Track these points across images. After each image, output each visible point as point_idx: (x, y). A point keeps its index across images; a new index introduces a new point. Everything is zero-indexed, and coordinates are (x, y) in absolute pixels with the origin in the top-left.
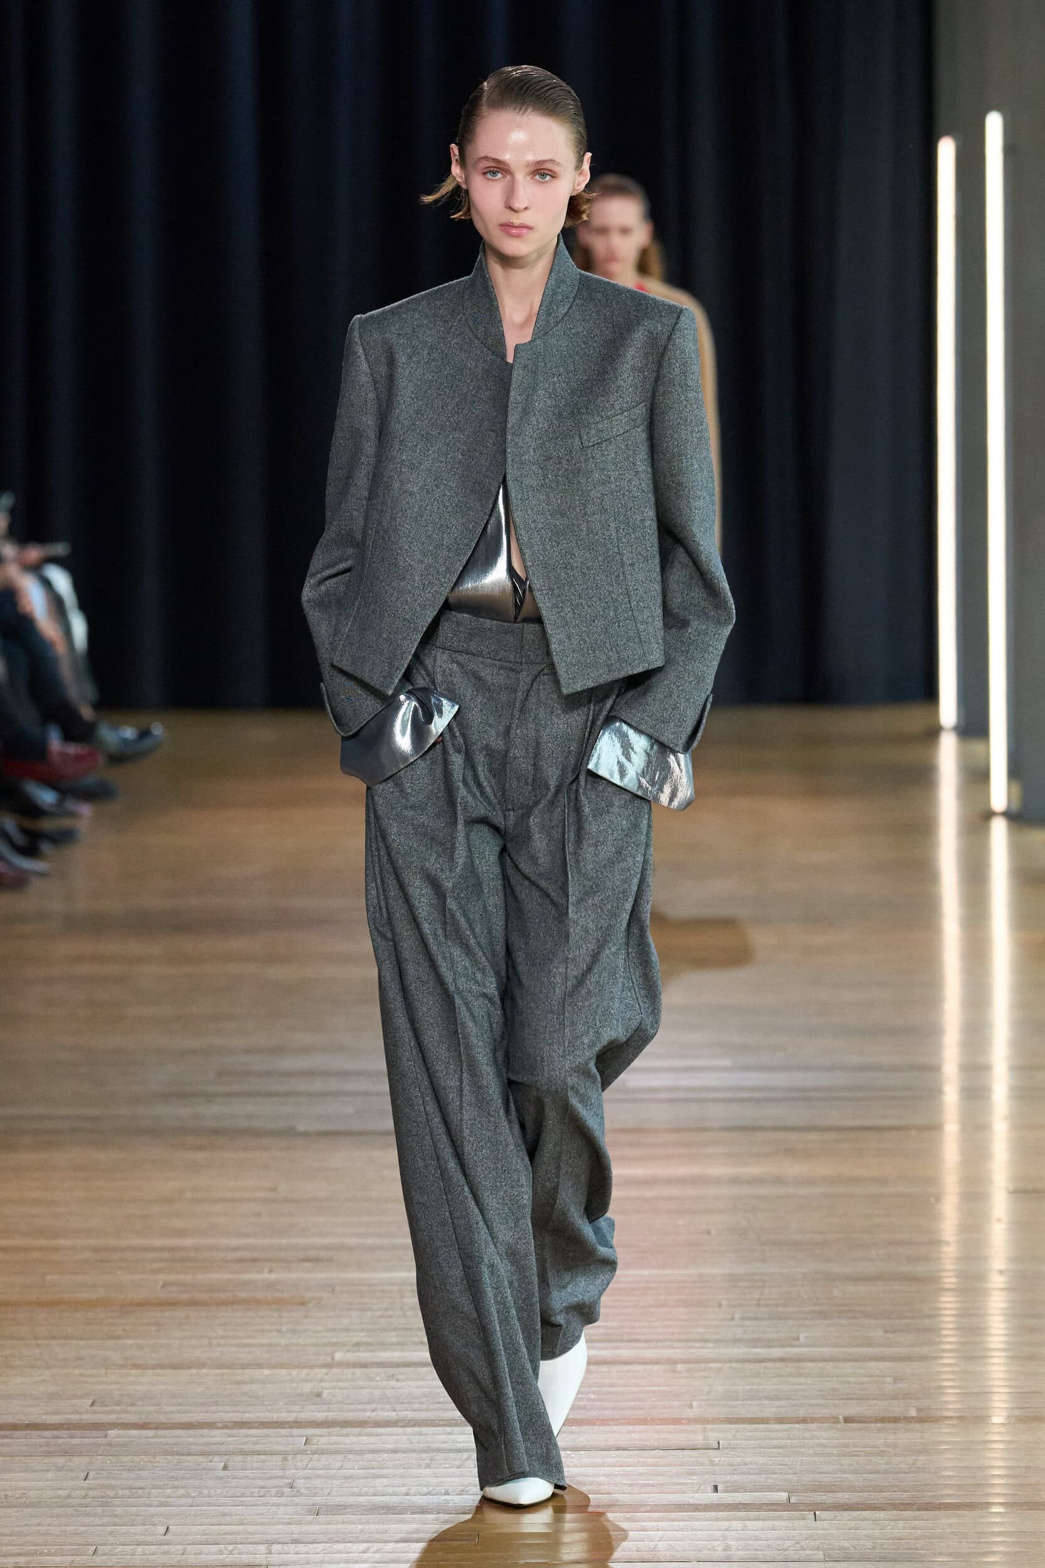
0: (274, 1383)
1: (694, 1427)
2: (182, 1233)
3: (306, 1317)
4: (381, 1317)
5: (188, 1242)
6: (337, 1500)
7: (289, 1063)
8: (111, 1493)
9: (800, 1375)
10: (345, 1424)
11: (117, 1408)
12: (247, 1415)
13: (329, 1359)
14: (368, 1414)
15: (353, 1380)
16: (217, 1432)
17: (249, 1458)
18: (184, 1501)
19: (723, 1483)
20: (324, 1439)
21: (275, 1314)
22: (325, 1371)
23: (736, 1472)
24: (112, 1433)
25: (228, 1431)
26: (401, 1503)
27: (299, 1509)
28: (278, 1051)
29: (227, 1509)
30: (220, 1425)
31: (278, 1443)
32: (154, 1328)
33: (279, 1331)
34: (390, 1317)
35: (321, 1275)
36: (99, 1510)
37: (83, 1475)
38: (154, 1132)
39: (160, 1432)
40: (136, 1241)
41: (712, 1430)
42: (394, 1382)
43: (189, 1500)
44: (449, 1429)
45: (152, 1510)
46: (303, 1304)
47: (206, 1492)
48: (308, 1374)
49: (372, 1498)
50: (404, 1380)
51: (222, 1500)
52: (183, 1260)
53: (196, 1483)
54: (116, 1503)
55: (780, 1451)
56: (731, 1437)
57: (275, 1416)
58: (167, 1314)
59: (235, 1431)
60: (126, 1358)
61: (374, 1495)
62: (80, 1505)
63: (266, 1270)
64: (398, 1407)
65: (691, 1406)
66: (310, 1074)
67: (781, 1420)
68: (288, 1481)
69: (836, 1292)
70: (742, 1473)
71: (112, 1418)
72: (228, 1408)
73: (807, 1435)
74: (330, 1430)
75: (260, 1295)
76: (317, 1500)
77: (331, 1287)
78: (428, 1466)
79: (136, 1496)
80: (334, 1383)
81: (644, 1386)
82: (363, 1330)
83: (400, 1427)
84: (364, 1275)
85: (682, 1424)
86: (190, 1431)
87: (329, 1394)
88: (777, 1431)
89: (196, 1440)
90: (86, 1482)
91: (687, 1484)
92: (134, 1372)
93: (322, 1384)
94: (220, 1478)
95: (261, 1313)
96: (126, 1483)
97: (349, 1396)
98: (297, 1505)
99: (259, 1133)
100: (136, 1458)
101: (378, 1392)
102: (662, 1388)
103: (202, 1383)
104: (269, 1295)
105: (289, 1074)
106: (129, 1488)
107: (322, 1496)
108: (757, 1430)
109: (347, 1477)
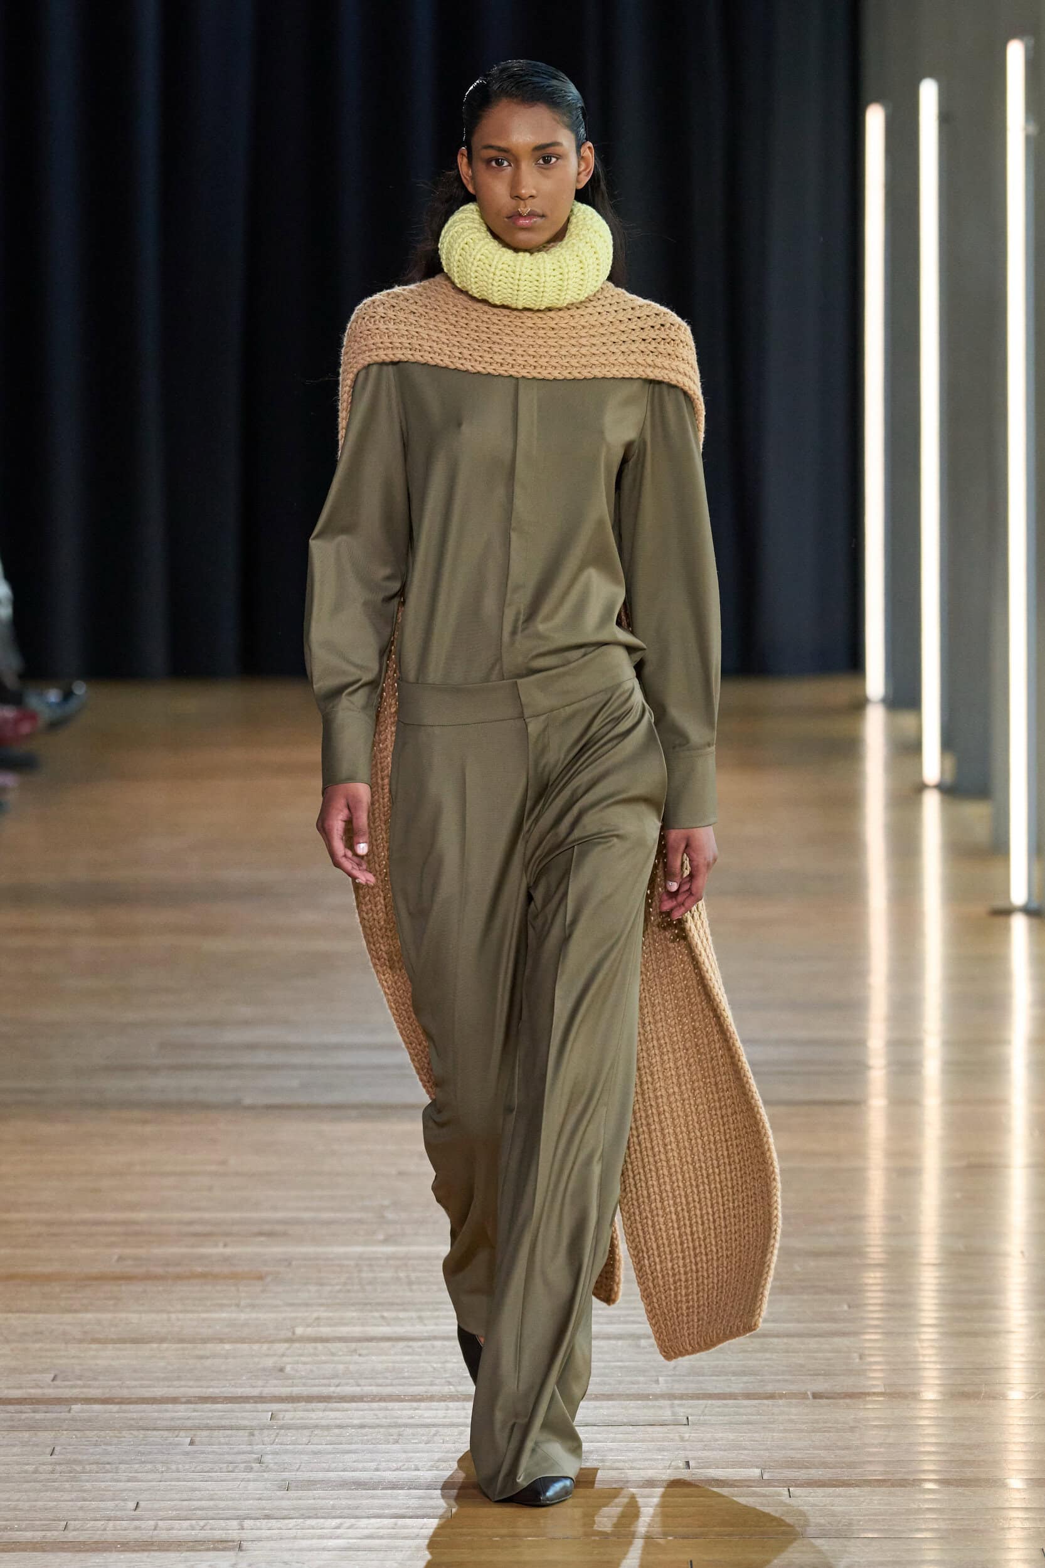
0: (234, 1357)
1: (662, 1402)
2: (132, 1207)
3: (263, 1291)
4: (340, 1291)
5: (142, 1216)
6: (306, 1475)
7: (231, 1036)
8: (78, 1468)
9: (765, 1351)
10: (310, 1399)
11: (79, 1382)
12: (211, 1390)
13: (289, 1334)
14: (332, 1389)
15: (316, 1355)
16: (183, 1407)
17: (216, 1433)
18: (150, 1476)
19: (694, 1459)
20: (290, 1414)
21: (233, 1288)
22: (286, 1345)
23: (706, 1448)
24: (76, 1408)
25: (192, 1406)
26: (371, 1479)
27: (269, 1485)
28: (218, 1024)
29: (197, 1484)
30: (184, 1400)
31: (243, 1418)
32: (112, 1302)
33: (238, 1305)
34: (349, 1291)
35: (277, 1250)
36: (67, 1485)
37: (49, 1450)
38: (101, 1105)
39: (124, 1407)
40: (88, 1215)
41: (679, 1405)
42: (357, 1357)
43: (158, 1476)
44: (415, 1404)
45: (121, 1485)
46: (261, 1278)
47: (174, 1467)
48: (269, 1349)
49: (342, 1473)
50: (367, 1355)
51: (191, 1475)
52: (136, 1234)
53: (160, 1457)
54: (83, 1478)
55: (750, 1427)
56: (700, 1412)
57: (239, 1391)
58: (123, 1288)
59: (199, 1406)
60: (85, 1333)
61: (344, 1470)
62: (48, 1480)
63: (221, 1244)
64: (362, 1382)
65: (657, 1382)
66: (252, 1047)
67: (748, 1396)
68: (256, 1456)
69: (798, 1268)
70: (712, 1450)
71: (75, 1392)
72: (191, 1383)
73: (776, 1410)
74: (295, 1405)
75: (216, 1269)
76: (286, 1475)
77: (288, 1261)
78: (397, 1442)
79: (104, 1471)
80: (297, 1358)
81: (609, 1361)
82: (322, 1305)
83: (365, 1402)
84: (320, 1250)
85: (650, 1400)
86: (154, 1406)
87: (293, 1369)
88: (745, 1407)
89: (161, 1415)
90: (52, 1457)
91: (658, 1459)
92: (94, 1346)
93: (285, 1359)
94: (187, 1453)
95: (219, 1288)
96: (92, 1458)
97: (312, 1371)
98: (266, 1480)
99: (205, 1106)
100: (102, 1433)
101: (341, 1367)
102: (627, 1364)
103: (163, 1358)
104: (226, 1270)
105: (231, 1047)
106: (97, 1463)
107: (290, 1471)
108: (726, 1406)
109: (315, 1453)
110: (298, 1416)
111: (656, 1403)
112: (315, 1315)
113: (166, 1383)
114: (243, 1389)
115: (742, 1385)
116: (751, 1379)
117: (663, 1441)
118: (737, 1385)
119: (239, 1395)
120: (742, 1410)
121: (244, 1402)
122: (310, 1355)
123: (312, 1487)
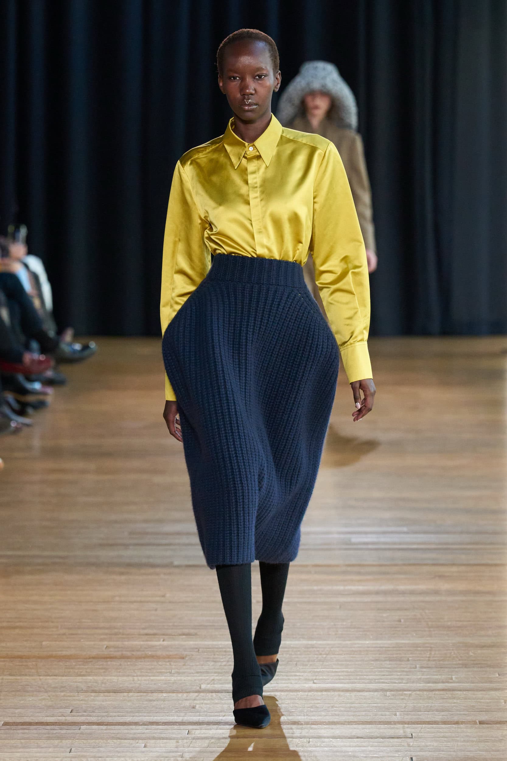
0: (169, 701)
1: (398, 726)
2: (113, 619)
3: (184, 665)
4: (225, 665)
5: (119, 624)
7: (168, 528)
8: (84, 759)
9: (454, 698)
10: (209, 723)
11: (85, 714)
12: (156, 718)
13: (198, 688)
14: (221, 718)
15: (212, 699)
16: (140, 727)
17: (158, 741)
19: (416, 756)
20: (198, 731)
21: (168, 664)
22: (196, 694)
23: (422, 750)
24: (83, 727)
25: (145, 727)
28: (160, 521)
30: (141, 723)
31: (173, 733)
32: (103, 671)
33: (170, 673)
35: (191, 643)
37: (69, 750)
38: (97, 565)
39: (109, 727)
40: (90, 624)
41: (407, 727)
46: (183, 658)
47: (136, 759)
48: (187, 696)
52: (116, 634)
53: (128, 754)
55: (445, 739)
56: (418, 731)
57: (171, 719)
58: (109, 663)
59: (149, 727)
60: (88, 687)
63: (162, 640)
65: (396, 715)
66: (179, 534)
67: (445, 723)
68: (180, 754)
69: (471, 654)
70: (425, 751)
71: (83, 719)
72: (145, 714)
73: (459, 730)
74: (201, 726)
75: (159, 653)
77: (198, 649)
80: (202, 701)
81: (370, 704)
82: (215, 673)
84: (215, 643)
85: (391, 724)
86: (125, 727)
87: (200, 707)
88: (443, 728)
89: (129, 731)
90: (70, 754)
91: (396, 756)
92: (93, 694)
93: (195, 702)
94: (143, 752)
95: (160, 663)
96: (92, 754)
97: (210, 708)
99: (154, 566)
100: (97, 741)
101: (225, 706)
102: (379, 705)
103: (130, 701)
104: (164, 653)
105: (167, 534)
106: (94, 757)
108: (432, 728)
109: (211, 752)
110: (202, 732)
111: (394, 726)
112: (212, 678)
113: (132, 714)
114: (173, 718)
115: (441, 717)
116: (446, 713)
117: (399, 747)
118: (438, 717)
119: (171, 721)
120: (441, 730)
121: (174, 725)
122: (209, 699)
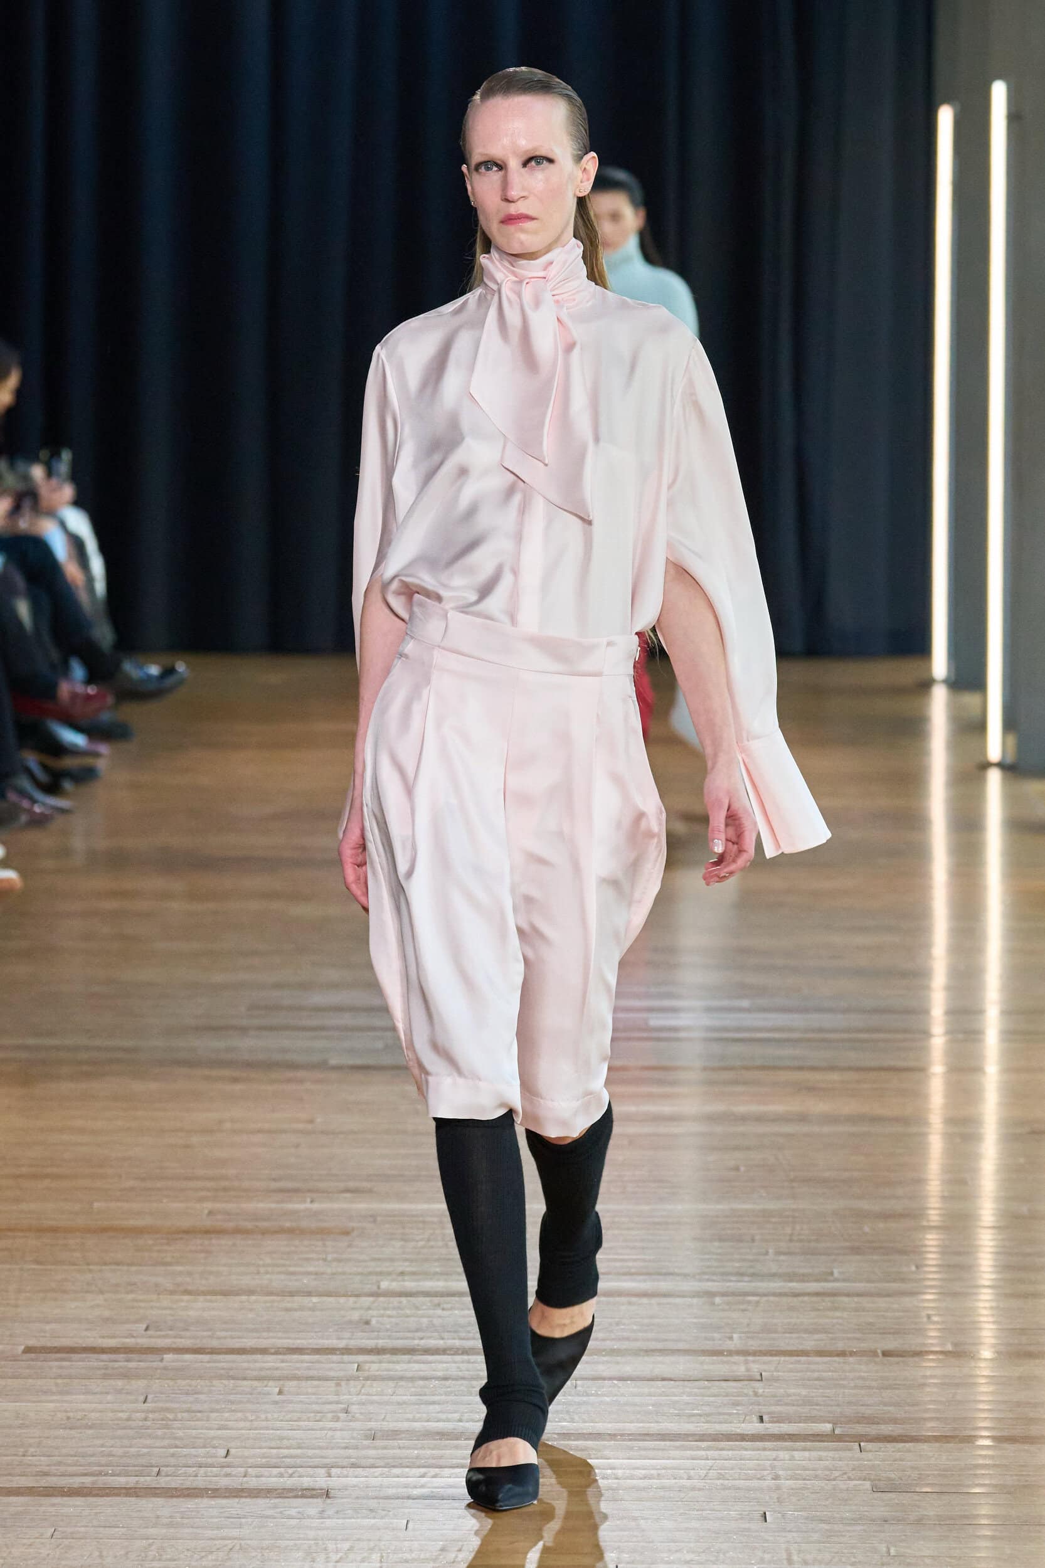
0: (322, 1310)
1: (736, 1358)
2: (223, 1163)
3: (350, 1246)
4: (423, 1247)
5: (231, 1172)
6: (392, 1426)
7: (318, 998)
8: (170, 1416)
9: (836, 1309)
10: (395, 1351)
11: (170, 1332)
12: (299, 1341)
13: (375, 1288)
14: (416, 1342)
15: (399, 1308)
16: (272, 1357)
17: (303, 1383)
18: (242, 1424)
19: (769, 1413)
20: (375, 1365)
21: (320, 1243)
22: (371, 1299)
23: (780, 1403)
24: (168, 1357)
25: (280, 1357)
26: (454, 1429)
27: (355, 1434)
28: (305, 986)
29: (285, 1433)
30: (273, 1351)
31: (331, 1369)
32: (202, 1255)
33: (325, 1260)
34: (432, 1247)
35: (362, 1206)
36: (160, 1432)
37: (142, 1398)
38: (192, 1064)
39: (215, 1357)
40: (179, 1171)
41: (753, 1362)
42: (440, 1311)
43: (248, 1424)
45: (212, 1433)
46: (346, 1233)
47: (263, 1416)
48: (355, 1302)
49: (426, 1424)
50: (450, 1309)
51: (278, 1424)
52: (226, 1189)
53: (250, 1406)
54: (175, 1426)
55: (822, 1383)
56: (773, 1369)
57: (326, 1343)
58: (214, 1241)
59: (288, 1357)
60: (177, 1285)
61: (428, 1421)
62: (141, 1427)
63: (309, 1200)
64: (446, 1335)
65: (731, 1338)
66: (337, 1009)
67: (821, 1353)
68: (342, 1406)
69: (867, 1229)
70: (785, 1405)
71: (166, 1342)
72: (280, 1334)
73: (847, 1367)
74: (380, 1357)
75: (304, 1224)
76: (372, 1424)
77: (373, 1218)
79: (195, 1419)
80: (382, 1312)
81: (684, 1318)
82: (406, 1260)
83: (448, 1355)
84: (406, 1206)
85: (724, 1355)
86: (244, 1357)
87: (378, 1322)
88: (817, 1363)
89: (251, 1365)
90: (145, 1405)
91: (733, 1414)
92: (186, 1298)
93: (370, 1312)
94: (276, 1403)
95: (306, 1243)
96: (184, 1406)
97: (397, 1324)
98: (353, 1430)
99: (293, 1066)
100: (193, 1382)
101: (425, 1321)
102: (702, 1320)
103: (251, 1310)
104: (314, 1225)
105: (318, 1009)
106: (188, 1411)
107: (376, 1421)
108: (799, 1362)
109: (399, 1404)
110: (383, 1368)
111: (729, 1358)
112: (400, 1270)
113: (256, 1334)
114: (330, 1341)
115: (813, 1343)
116: (823, 1336)
117: (737, 1396)
118: (809, 1343)
119: (326, 1347)
120: (813, 1367)
121: (331, 1354)
122: (394, 1308)
123: (397, 1437)
